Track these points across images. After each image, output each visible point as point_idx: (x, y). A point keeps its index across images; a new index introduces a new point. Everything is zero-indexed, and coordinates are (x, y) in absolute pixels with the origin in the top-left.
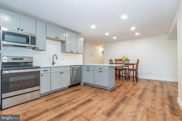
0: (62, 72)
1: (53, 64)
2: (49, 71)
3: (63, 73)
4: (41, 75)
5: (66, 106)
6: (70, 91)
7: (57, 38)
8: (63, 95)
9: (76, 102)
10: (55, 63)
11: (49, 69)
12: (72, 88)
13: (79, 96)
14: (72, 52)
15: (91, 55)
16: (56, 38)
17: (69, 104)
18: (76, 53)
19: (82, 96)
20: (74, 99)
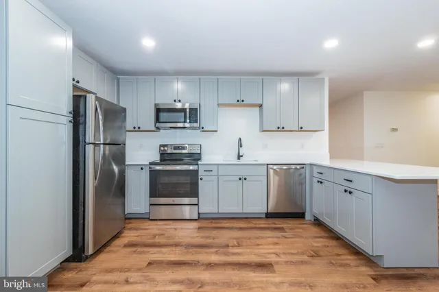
0: (244, 177)
1: (239, 157)
2: (214, 173)
3: (245, 179)
4: (200, 178)
5: (206, 253)
6: (257, 226)
7: (240, 102)
8: (236, 228)
9: (234, 254)
10: (242, 156)
11: (214, 168)
12: (271, 221)
13: (258, 245)
14: (281, 129)
15: (395, 130)
16: (238, 101)
17: (217, 251)
18: (297, 129)
19: (266, 247)
20: (239, 245)
